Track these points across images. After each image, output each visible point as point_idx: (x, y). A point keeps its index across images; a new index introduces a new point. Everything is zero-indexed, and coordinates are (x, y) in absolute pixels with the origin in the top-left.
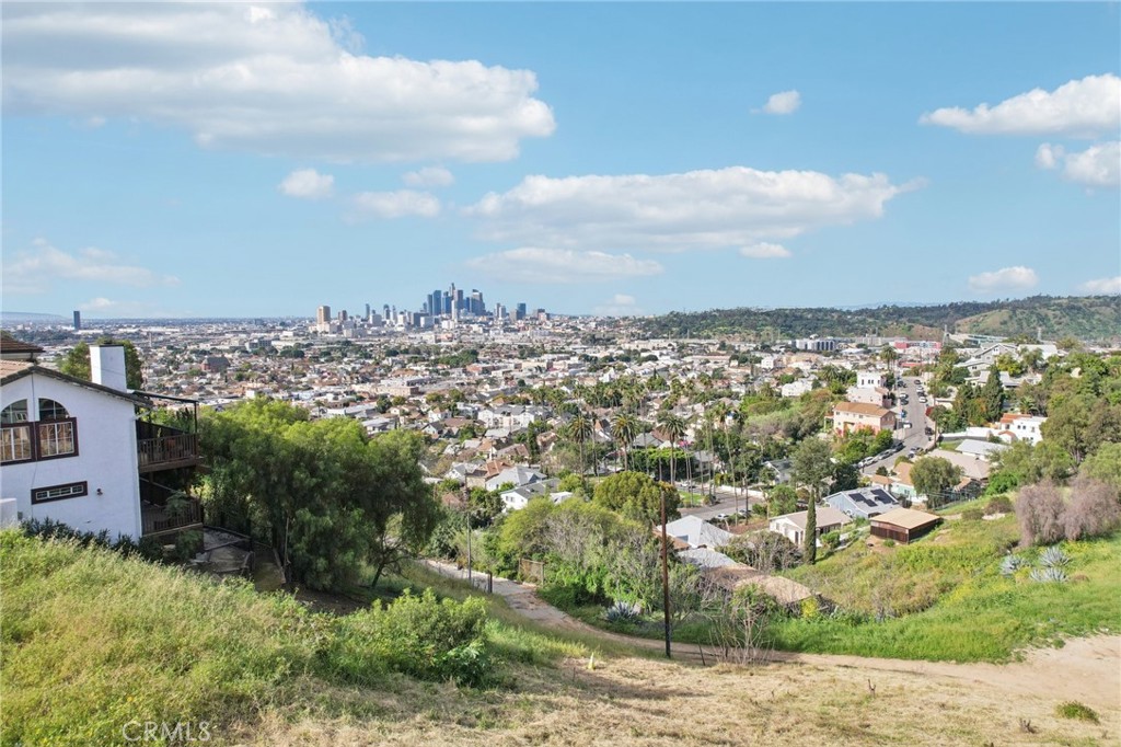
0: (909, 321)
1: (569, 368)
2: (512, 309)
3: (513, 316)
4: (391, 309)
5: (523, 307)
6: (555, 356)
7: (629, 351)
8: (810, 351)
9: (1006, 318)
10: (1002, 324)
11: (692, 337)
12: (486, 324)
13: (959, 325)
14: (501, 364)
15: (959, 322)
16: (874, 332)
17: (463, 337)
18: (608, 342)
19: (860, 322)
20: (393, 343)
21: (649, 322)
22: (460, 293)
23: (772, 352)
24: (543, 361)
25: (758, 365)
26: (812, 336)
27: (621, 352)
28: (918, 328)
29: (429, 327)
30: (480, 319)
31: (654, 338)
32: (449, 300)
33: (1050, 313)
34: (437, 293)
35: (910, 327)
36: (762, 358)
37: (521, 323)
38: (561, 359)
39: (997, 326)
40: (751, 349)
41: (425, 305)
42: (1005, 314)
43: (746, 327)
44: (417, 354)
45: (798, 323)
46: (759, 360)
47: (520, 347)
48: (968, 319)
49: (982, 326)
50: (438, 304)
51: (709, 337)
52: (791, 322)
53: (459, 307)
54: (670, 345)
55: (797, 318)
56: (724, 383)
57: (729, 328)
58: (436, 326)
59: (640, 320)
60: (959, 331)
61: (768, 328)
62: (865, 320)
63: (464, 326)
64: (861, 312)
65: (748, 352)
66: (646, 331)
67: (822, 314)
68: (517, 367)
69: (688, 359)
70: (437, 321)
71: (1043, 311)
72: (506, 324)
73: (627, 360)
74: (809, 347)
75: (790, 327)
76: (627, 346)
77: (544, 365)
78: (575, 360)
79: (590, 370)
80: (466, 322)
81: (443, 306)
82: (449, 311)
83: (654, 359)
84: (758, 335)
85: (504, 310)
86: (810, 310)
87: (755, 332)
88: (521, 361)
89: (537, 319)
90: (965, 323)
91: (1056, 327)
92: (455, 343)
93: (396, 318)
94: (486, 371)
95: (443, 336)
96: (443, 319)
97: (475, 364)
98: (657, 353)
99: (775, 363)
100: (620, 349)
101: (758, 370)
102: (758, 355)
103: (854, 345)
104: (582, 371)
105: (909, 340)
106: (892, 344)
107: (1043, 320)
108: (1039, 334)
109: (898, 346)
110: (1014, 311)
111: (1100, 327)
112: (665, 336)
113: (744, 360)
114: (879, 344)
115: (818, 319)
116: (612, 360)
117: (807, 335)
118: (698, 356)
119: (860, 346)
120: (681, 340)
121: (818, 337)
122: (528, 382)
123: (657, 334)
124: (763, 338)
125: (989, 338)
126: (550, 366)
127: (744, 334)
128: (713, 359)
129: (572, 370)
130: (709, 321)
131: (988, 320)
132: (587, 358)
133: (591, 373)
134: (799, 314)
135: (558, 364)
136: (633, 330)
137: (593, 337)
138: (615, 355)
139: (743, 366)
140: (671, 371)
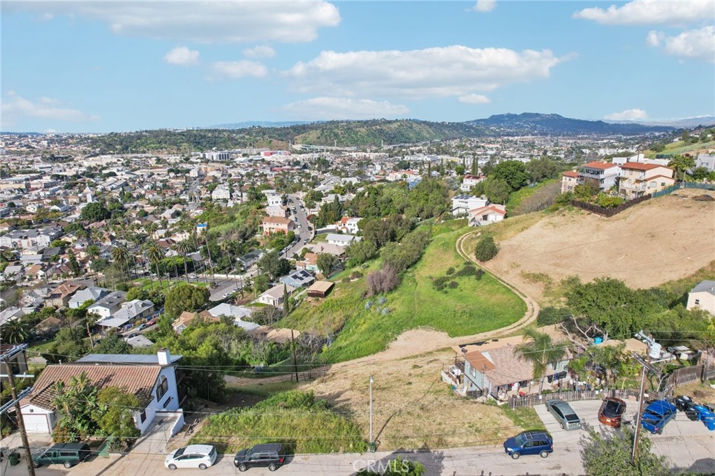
0: (270, 137)
6: (28, 176)
7: (90, 168)
8: (217, 162)
9: (319, 135)
10: (318, 138)
11: (133, 152)
13: (296, 139)
15: (296, 137)
16: (251, 145)
18: (67, 159)
19: (241, 138)
23: (192, 163)
24: (20, 182)
25: (187, 175)
26: (214, 149)
27: (83, 169)
28: (275, 141)
31: (103, 154)
33: (339, 132)
35: (271, 141)
36: (190, 170)
38: (33, 178)
40: (178, 161)
42: (319, 132)
43: (170, 144)
45: (203, 140)
46: (188, 171)
48: (300, 136)
49: (308, 140)
51: (144, 152)
52: (200, 140)
54: (119, 160)
55: (202, 136)
56: (172, 192)
57: (158, 145)
60: (297, 143)
61: (185, 144)
62: (243, 136)
64: (240, 131)
65: (177, 163)
67: (217, 133)
69: (138, 173)
71: (336, 131)
73: (92, 176)
74: (215, 159)
76: (86, 164)
77: (22, 185)
78: (47, 179)
79: (66, 187)
83: (113, 174)
84: (179, 149)
86: (210, 131)
87: (176, 147)
90: (299, 138)
91: (343, 139)
98: (114, 170)
99: (198, 172)
100: (80, 166)
101: (190, 179)
102: (185, 166)
103: (241, 155)
104: (60, 188)
105: (271, 149)
106: (262, 153)
107: (336, 135)
108: (335, 144)
109: (266, 154)
110: (323, 130)
111: (361, 139)
112: (112, 152)
113: (177, 172)
114: (255, 153)
115: (216, 137)
116: (79, 177)
117: (211, 148)
118: (144, 170)
119: (244, 155)
120: (125, 155)
121: (217, 150)
122: (17, 203)
123: (105, 150)
124: (182, 151)
125: (312, 147)
126: (28, 186)
127: (168, 149)
128: (156, 171)
129: (51, 189)
130: (143, 140)
131: (311, 136)
132: (58, 177)
133: (68, 191)
134: (202, 134)
135: (34, 184)
136: (82, 148)
137: (53, 155)
138: (80, 173)
139: (179, 177)
140: (131, 184)
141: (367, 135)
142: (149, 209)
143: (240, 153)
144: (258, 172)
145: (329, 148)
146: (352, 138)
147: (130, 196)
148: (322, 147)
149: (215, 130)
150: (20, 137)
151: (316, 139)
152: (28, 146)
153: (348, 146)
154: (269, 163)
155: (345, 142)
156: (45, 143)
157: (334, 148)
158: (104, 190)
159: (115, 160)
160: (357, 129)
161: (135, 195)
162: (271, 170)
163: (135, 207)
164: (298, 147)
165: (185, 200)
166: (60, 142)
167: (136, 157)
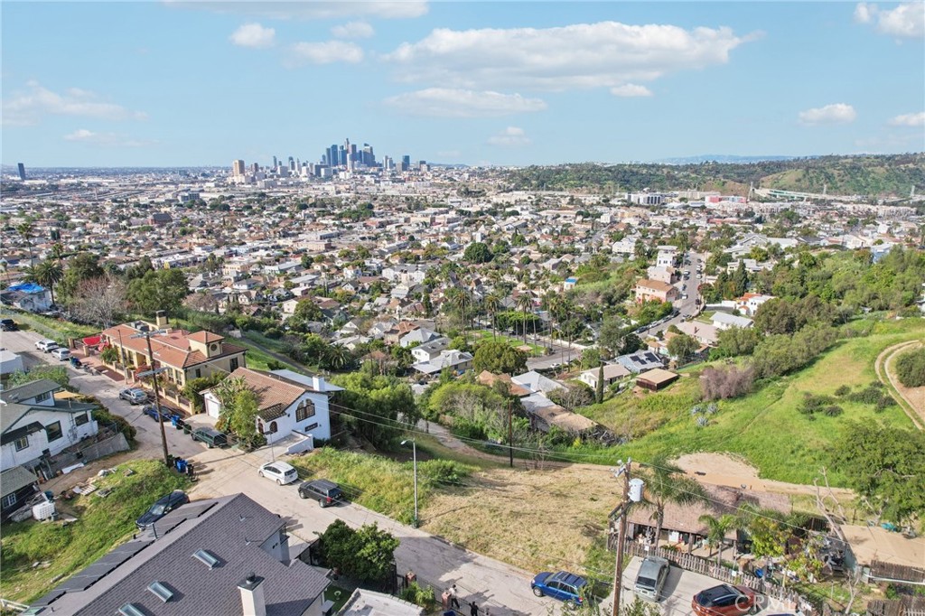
0: (724, 177)
1: (449, 223)
2: (399, 161)
3: (399, 167)
4: (295, 161)
5: (407, 159)
6: (437, 210)
7: (497, 205)
8: (641, 206)
9: (801, 176)
10: (797, 181)
11: (548, 189)
12: (377, 174)
13: (763, 182)
14: (393, 218)
15: (763, 179)
16: (695, 187)
17: (359, 187)
18: (479, 194)
19: (685, 177)
20: (302, 194)
21: (513, 174)
22: (354, 147)
23: (610, 206)
24: (427, 215)
25: (597, 220)
26: (645, 189)
27: (490, 206)
28: (730, 183)
29: (328, 178)
30: (372, 170)
31: (517, 190)
32: (345, 153)
33: (836, 172)
34: (335, 147)
35: (724, 183)
36: (602, 214)
37: (406, 174)
38: (442, 213)
39: (793, 182)
40: (595, 203)
41: (324, 157)
42: (800, 173)
43: (592, 182)
44: (324, 207)
45: (634, 178)
46: (599, 215)
47: (407, 199)
48: (770, 176)
49: (781, 183)
50: (335, 156)
51: (561, 190)
52: (628, 177)
53: (354, 158)
54: (529, 198)
55: (634, 174)
56: (569, 239)
57: (578, 182)
58: (334, 177)
59: (506, 172)
60: (763, 187)
61: (610, 182)
62: (688, 175)
63: (359, 176)
64: (687, 167)
65: (592, 205)
66: (510, 183)
67: (654, 170)
68: (407, 220)
69: (543, 213)
70: (335, 172)
71: (830, 171)
72: (393, 175)
73: (495, 214)
74: (641, 202)
75: (628, 181)
76: (495, 200)
77: (428, 220)
78: (452, 214)
79: (466, 224)
80: (360, 173)
81: (340, 158)
82: (344, 162)
83: (515, 213)
84: (601, 188)
85: (391, 161)
86: (645, 166)
87: (599, 186)
88: (409, 215)
89: (419, 170)
90: (768, 179)
91: (839, 184)
92: (352, 195)
93: (300, 169)
94: (382, 225)
95: (342, 188)
96: (341, 170)
97: (372, 219)
98: (518, 209)
99: (611, 218)
100: (489, 202)
101: (598, 225)
102: (599, 209)
103: (677, 199)
104: (459, 225)
105: (722, 193)
106: (707, 198)
107: (829, 178)
108: (825, 190)
109: (713, 200)
110: (807, 170)
111: (873, 184)
112: (526, 187)
113: (587, 215)
114: (699, 198)
115: (651, 175)
116: (482, 214)
117: (641, 188)
118: (551, 211)
119: (682, 200)
120: (538, 193)
121: (649, 191)
122: (417, 237)
123: (519, 186)
124: (605, 191)
125: (785, 193)
126: (433, 220)
127: (590, 187)
128: (563, 213)
129: (451, 225)
130: (562, 176)
131: (787, 178)
132: (462, 212)
133: (466, 228)
134: (635, 170)
135: (439, 219)
136: (500, 182)
137: (467, 189)
138: (484, 209)
139: (586, 222)
140: (530, 226)
141: (886, 178)
142: (535, 256)
143: (676, 196)
144: (688, 223)
145: (813, 196)
146: (858, 181)
147: (522, 239)
148: (802, 194)
149: (653, 166)
150: (447, 169)
151: (794, 182)
152: (451, 179)
153: (846, 194)
154: (709, 212)
155: (842, 189)
156: (466, 175)
157: (820, 197)
158: (499, 230)
159: (526, 197)
160: (870, 169)
161: (527, 239)
162: (708, 221)
163: (523, 252)
164: (763, 192)
165: (578, 250)
166: (480, 175)
167: (550, 195)
